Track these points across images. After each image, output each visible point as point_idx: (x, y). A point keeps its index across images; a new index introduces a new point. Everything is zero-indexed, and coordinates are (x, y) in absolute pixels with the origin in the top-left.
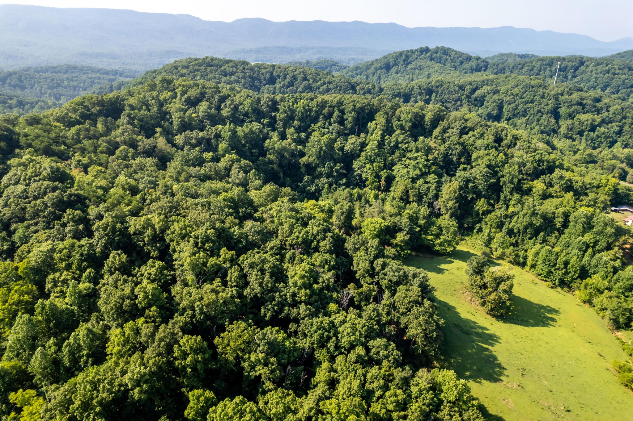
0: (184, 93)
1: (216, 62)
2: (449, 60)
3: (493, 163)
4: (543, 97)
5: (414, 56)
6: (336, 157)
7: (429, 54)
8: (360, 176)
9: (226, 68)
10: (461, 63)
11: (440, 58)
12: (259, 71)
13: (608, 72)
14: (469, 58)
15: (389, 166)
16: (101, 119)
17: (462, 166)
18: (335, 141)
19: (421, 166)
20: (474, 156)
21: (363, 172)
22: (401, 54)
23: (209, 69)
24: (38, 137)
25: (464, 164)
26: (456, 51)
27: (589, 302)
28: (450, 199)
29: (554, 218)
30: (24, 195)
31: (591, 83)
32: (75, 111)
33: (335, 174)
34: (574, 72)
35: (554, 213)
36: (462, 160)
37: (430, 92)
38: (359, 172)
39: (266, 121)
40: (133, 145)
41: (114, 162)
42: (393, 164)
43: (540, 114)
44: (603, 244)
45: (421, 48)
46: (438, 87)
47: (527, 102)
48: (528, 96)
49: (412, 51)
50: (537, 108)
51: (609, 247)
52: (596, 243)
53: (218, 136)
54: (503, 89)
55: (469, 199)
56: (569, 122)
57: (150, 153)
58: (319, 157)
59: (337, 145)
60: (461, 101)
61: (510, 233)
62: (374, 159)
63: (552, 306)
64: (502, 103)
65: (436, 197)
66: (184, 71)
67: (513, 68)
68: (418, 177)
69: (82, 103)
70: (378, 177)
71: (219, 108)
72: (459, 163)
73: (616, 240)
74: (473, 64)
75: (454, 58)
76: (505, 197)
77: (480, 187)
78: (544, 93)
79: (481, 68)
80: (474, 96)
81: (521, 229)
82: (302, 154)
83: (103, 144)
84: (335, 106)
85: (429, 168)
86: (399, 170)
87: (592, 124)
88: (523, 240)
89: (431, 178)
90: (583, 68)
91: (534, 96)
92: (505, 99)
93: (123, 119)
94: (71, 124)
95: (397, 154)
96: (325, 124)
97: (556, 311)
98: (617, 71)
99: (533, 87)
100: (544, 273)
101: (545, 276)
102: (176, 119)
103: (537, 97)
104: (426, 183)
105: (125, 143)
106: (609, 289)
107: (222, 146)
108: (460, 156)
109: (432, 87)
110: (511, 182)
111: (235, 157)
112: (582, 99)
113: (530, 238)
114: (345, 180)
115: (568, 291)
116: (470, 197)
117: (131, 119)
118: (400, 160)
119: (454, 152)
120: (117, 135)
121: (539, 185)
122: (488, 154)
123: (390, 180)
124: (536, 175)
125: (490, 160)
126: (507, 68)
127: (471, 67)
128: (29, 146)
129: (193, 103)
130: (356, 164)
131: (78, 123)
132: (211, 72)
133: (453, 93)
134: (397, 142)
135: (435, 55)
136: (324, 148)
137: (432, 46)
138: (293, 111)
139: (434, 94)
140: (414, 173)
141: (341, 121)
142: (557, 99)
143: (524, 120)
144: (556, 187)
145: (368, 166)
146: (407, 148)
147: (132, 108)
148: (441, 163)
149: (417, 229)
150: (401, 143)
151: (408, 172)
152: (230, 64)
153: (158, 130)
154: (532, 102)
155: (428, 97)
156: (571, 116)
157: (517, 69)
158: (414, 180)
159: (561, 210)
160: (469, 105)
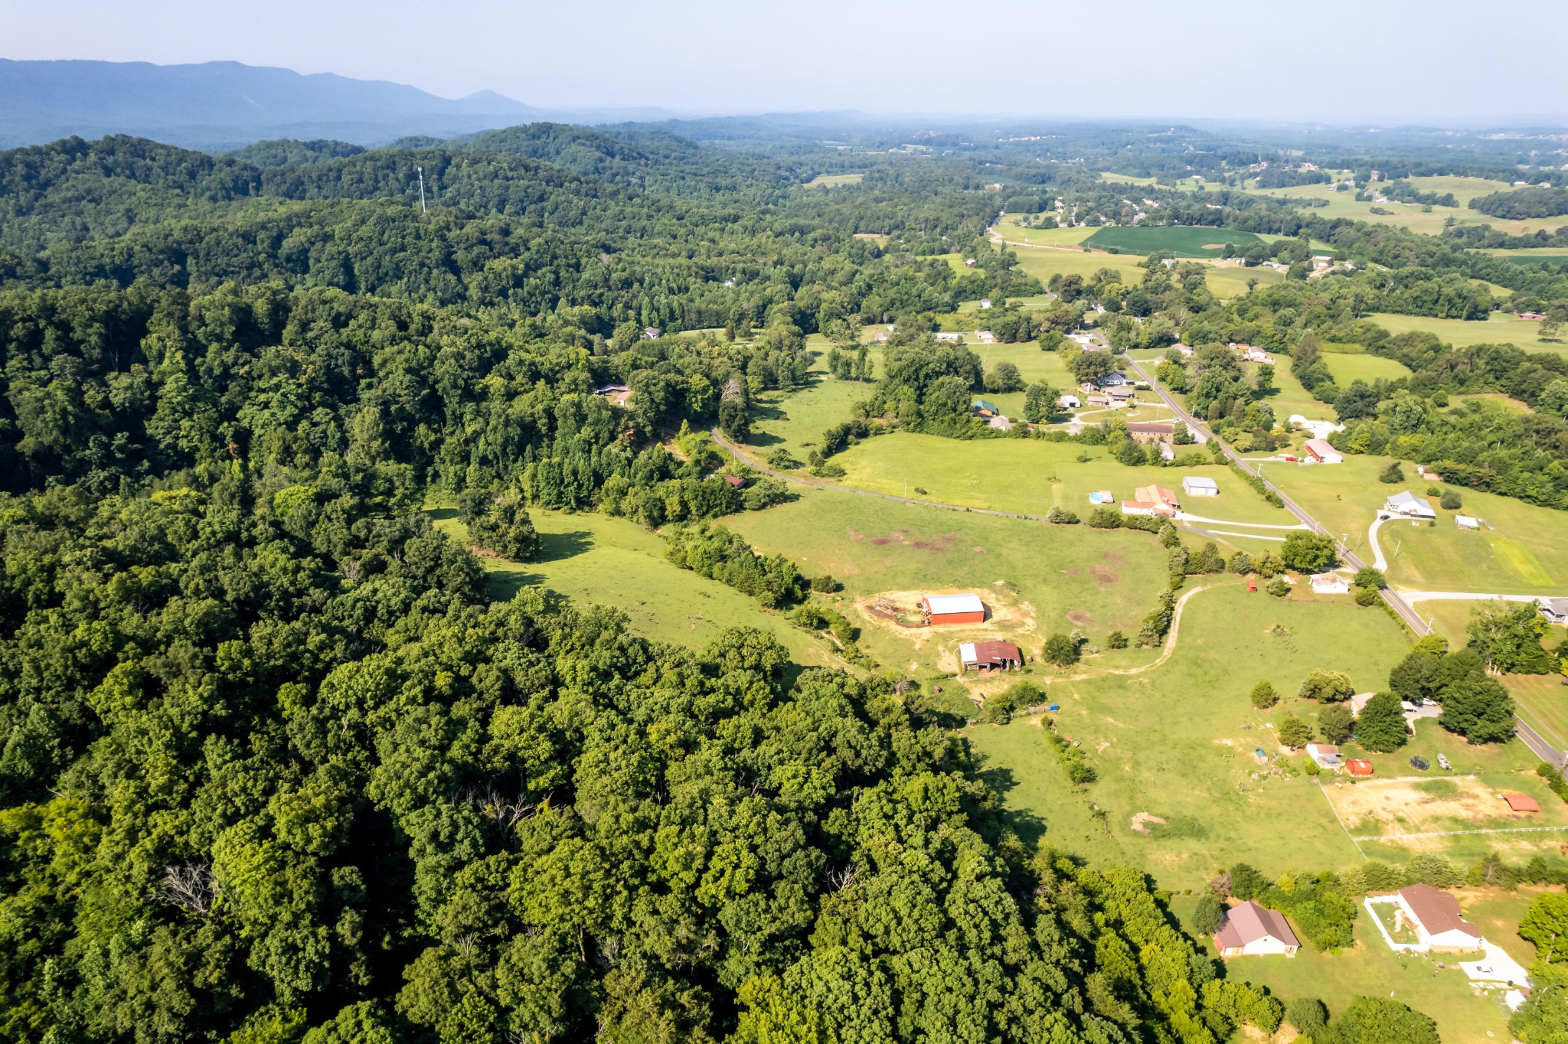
2: (157, 171)
3: (414, 364)
4: (418, 237)
6: (103, 421)
7: (92, 157)
8: (173, 446)
10: (192, 175)
11: (130, 166)
13: (496, 176)
14: (208, 163)
15: (230, 414)
17: (363, 382)
19: (293, 398)
20: (377, 360)
21: (177, 438)
22: (9, 158)
25: (364, 377)
26: (164, 147)
27: (617, 512)
28: (372, 438)
29: (535, 421)
31: (477, 199)
33: (119, 455)
34: (440, 179)
35: (532, 415)
36: (359, 371)
37: (177, 256)
38: (169, 440)
42: (234, 408)
43: (426, 269)
44: (605, 435)
46: (191, 242)
47: (394, 250)
48: (392, 238)
50: (416, 260)
51: (613, 438)
52: (597, 437)
54: (338, 230)
55: (398, 431)
56: (478, 276)
58: (65, 430)
59: (91, 398)
60: (260, 266)
61: (484, 461)
62: (192, 409)
63: (581, 530)
64: (347, 258)
65: (345, 442)
67: (320, 178)
68: (296, 419)
70: (217, 438)
72: (357, 379)
73: (617, 424)
74: (225, 175)
75: (168, 164)
76: (453, 413)
77: (408, 407)
78: (417, 230)
79: (247, 183)
80: (282, 252)
81: (498, 449)
82: (15, 435)
84: (39, 317)
85: (308, 398)
86: (251, 416)
87: (513, 274)
88: (506, 467)
89: (320, 414)
90: (451, 170)
91: (403, 237)
92: (350, 250)
95: (233, 387)
96: (30, 360)
97: (589, 534)
98: (510, 174)
99: (393, 220)
100: (554, 497)
101: (557, 503)
103: (409, 239)
104: (315, 424)
106: (632, 485)
108: (353, 365)
109: (179, 243)
110: (455, 386)
112: (484, 233)
113: (515, 461)
114: (146, 464)
115: (590, 511)
116: (398, 428)
118: (247, 398)
119: (340, 362)
121: (494, 381)
122: (400, 352)
123: (243, 437)
124: (484, 367)
125: (407, 361)
126: (306, 180)
127: (222, 183)
130: (155, 428)
133: (235, 251)
134: (226, 368)
135: (110, 159)
136: (70, 408)
139: (190, 260)
140: (285, 414)
141: (71, 347)
142: (443, 238)
143: (401, 284)
144: (519, 378)
145: (185, 423)
146: (249, 373)
148: (325, 386)
150: (235, 364)
151: (273, 415)
154: (403, 248)
155: (177, 267)
156: (477, 265)
157: (328, 181)
158: (291, 425)
159: (540, 407)
160: (280, 273)
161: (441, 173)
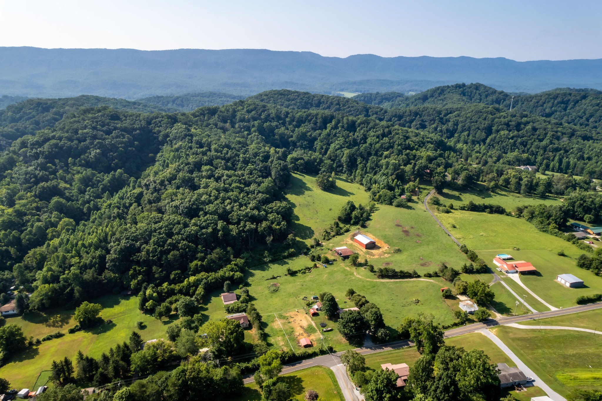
0: (247, 107)
1: (286, 93)
2: (477, 94)
4: (485, 119)
5: (449, 90)
6: (306, 139)
7: (462, 89)
8: (315, 148)
9: (291, 97)
11: (471, 92)
12: (313, 99)
14: (494, 92)
15: (329, 144)
16: (207, 115)
17: (361, 145)
18: (310, 131)
19: (341, 144)
22: (438, 89)
23: (280, 96)
24: (184, 119)
26: (485, 87)
30: (177, 133)
32: (198, 112)
34: (575, 105)
35: (383, 163)
36: (361, 142)
37: (416, 114)
39: (280, 122)
40: (216, 125)
41: (207, 129)
42: (332, 143)
45: (457, 84)
47: (473, 122)
48: (474, 119)
49: (448, 87)
50: (477, 126)
53: (253, 126)
57: (222, 128)
58: (297, 138)
59: (309, 134)
60: (435, 121)
62: (323, 141)
64: (457, 122)
65: (342, 157)
66: (265, 97)
68: (339, 149)
69: (201, 109)
70: (322, 148)
71: (261, 115)
75: (482, 92)
79: (501, 100)
80: (445, 118)
82: (292, 137)
83: (205, 123)
84: (315, 115)
85: (345, 145)
86: (332, 146)
89: (345, 149)
90: (583, 101)
93: (216, 116)
94: (196, 117)
95: (334, 138)
96: (307, 124)
99: (481, 112)
102: (238, 118)
103: (480, 119)
105: (213, 124)
107: (253, 129)
109: (420, 111)
111: (257, 134)
114: (308, 149)
117: (219, 116)
118: (334, 141)
120: (211, 121)
121: (386, 153)
122: (372, 139)
123: (327, 150)
127: (493, 99)
128: (180, 122)
129: (249, 112)
130: (316, 143)
131: (198, 116)
132: (280, 98)
133: (431, 115)
135: (467, 90)
136: (302, 134)
137: (468, 82)
138: (295, 117)
139: (418, 116)
140: (338, 146)
141: (315, 123)
143: (466, 133)
145: (319, 143)
147: (221, 112)
148: (352, 143)
149: (316, 164)
152: (295, 94)
153: (229, 121)
156: (498, 131)
161: (577, 102)
